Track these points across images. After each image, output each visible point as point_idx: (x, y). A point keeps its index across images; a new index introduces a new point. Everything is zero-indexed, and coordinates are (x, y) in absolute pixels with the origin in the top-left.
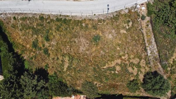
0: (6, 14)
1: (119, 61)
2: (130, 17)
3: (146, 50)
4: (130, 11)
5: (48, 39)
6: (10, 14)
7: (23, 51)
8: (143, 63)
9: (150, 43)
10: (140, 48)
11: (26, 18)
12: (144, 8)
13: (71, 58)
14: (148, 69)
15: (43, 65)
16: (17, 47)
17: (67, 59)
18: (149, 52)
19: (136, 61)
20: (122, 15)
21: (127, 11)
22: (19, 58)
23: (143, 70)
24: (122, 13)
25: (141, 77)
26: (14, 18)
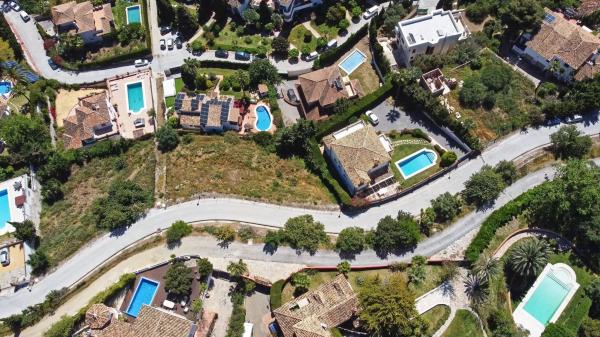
0: (328, 209)
1: (197, 160)
2: (176, 194)
3: (167, 170)
4: (174, 200)
5: (277, 185)
6: (323, 209)
7: (309, 178)
8: (174, 159)
9: (161, 178)
10: (174, 170)
11: (299, 202)
12: (158, 203)
13: (248, 165)
14: (171, 155)
15: (282, 162)
16: (317, 182)
17: (254, 165)
18: (165, 168)
19: (182, 160)
20: (184, 195)
21: (178, 200)
22: (310, 166)
23: (175, 153)
24: (183, 198)
25: (179, 148)
26: (316, 204)
